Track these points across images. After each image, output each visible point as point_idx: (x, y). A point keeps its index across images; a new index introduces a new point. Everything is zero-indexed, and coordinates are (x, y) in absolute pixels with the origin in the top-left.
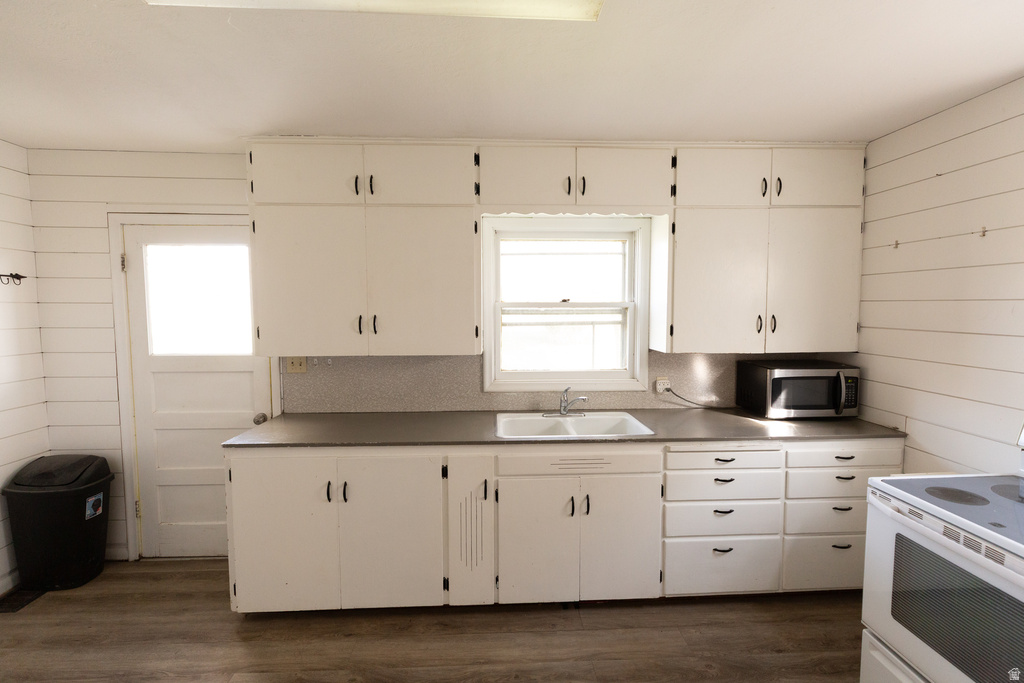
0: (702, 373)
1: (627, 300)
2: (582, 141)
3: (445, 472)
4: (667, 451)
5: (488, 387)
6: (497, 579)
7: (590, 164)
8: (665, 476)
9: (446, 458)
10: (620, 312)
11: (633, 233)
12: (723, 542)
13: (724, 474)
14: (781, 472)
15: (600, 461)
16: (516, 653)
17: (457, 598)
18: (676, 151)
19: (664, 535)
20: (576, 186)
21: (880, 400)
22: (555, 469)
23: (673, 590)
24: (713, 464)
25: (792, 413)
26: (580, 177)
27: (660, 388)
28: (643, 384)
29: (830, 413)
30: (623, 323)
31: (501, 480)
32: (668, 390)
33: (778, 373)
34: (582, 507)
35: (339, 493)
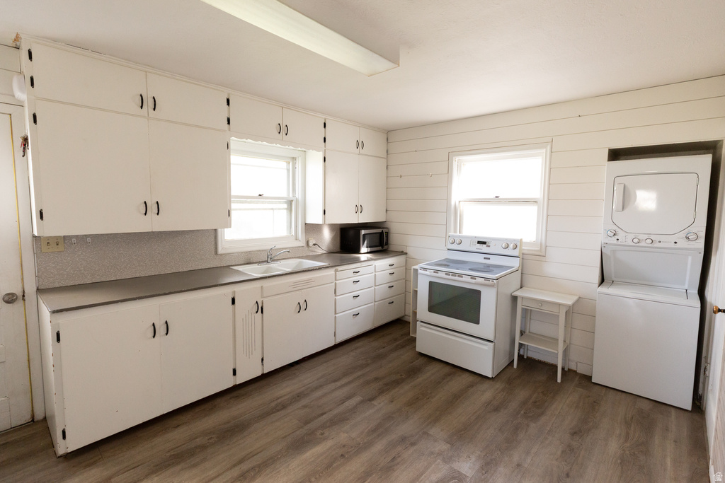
0: (327, 235)
1: (291, 195)
2: (285, 105)
3: (233, 301)
4: (336, 271)
5: (220, 251)
6: (262, 360)
7: (290, 119)
8: (336, 283)
9: (234, 292)
10: (286, 202)
11: (294, 159)
12: (355, 311)
13: (356, 279)
14: (373, 274)
15: (310, 281)
16: (288, 390)
17: (240, 379)
18: (325, 120)
19: (335, 313)
20: (283, 130)
21: (396, 241)
22: (291, 289)
23: (340, 339)
24: (352, 275)
25: (369, 250)
26: (284, 125)
27: (311, 244)
28: (303, 243)
29: (379, 248)
30: (290, 209)
31: (264, 300)
32: (314, 245)
33: (363, 232)
34: (303, 307)
35: (161, 329)
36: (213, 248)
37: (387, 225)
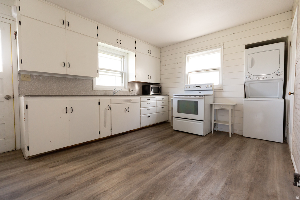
0: (137, 87)
1: (122, 71)
2: (120, 32)
3: (99, 103)
4: (141, 98)
5: (94, 89)
6: (111, 129)
7: (122, 37)
8: (140, 103)
9: (100, 100)
10: (120, 74)
11: (124, 56)
12: (149, 115)
13: (149, 102)
14: (156, 101)
15: (130, 100)
18: (136, 40)
19: (141, 115)
20: (119, 42)
21: (164, 90)
22: (122, 102)
23: (143, 125)
24: (147, 100)
25: (154, 93)
26: (120, 40)
27: (131, 90)
28: (127, 90)
29: (158, 93)
30: (122, 76)
31: (112, 105)
32: (132, 91)
34: (128, 110)
35: (69, 110)
36: (91, 87)
37: (160, 85)
